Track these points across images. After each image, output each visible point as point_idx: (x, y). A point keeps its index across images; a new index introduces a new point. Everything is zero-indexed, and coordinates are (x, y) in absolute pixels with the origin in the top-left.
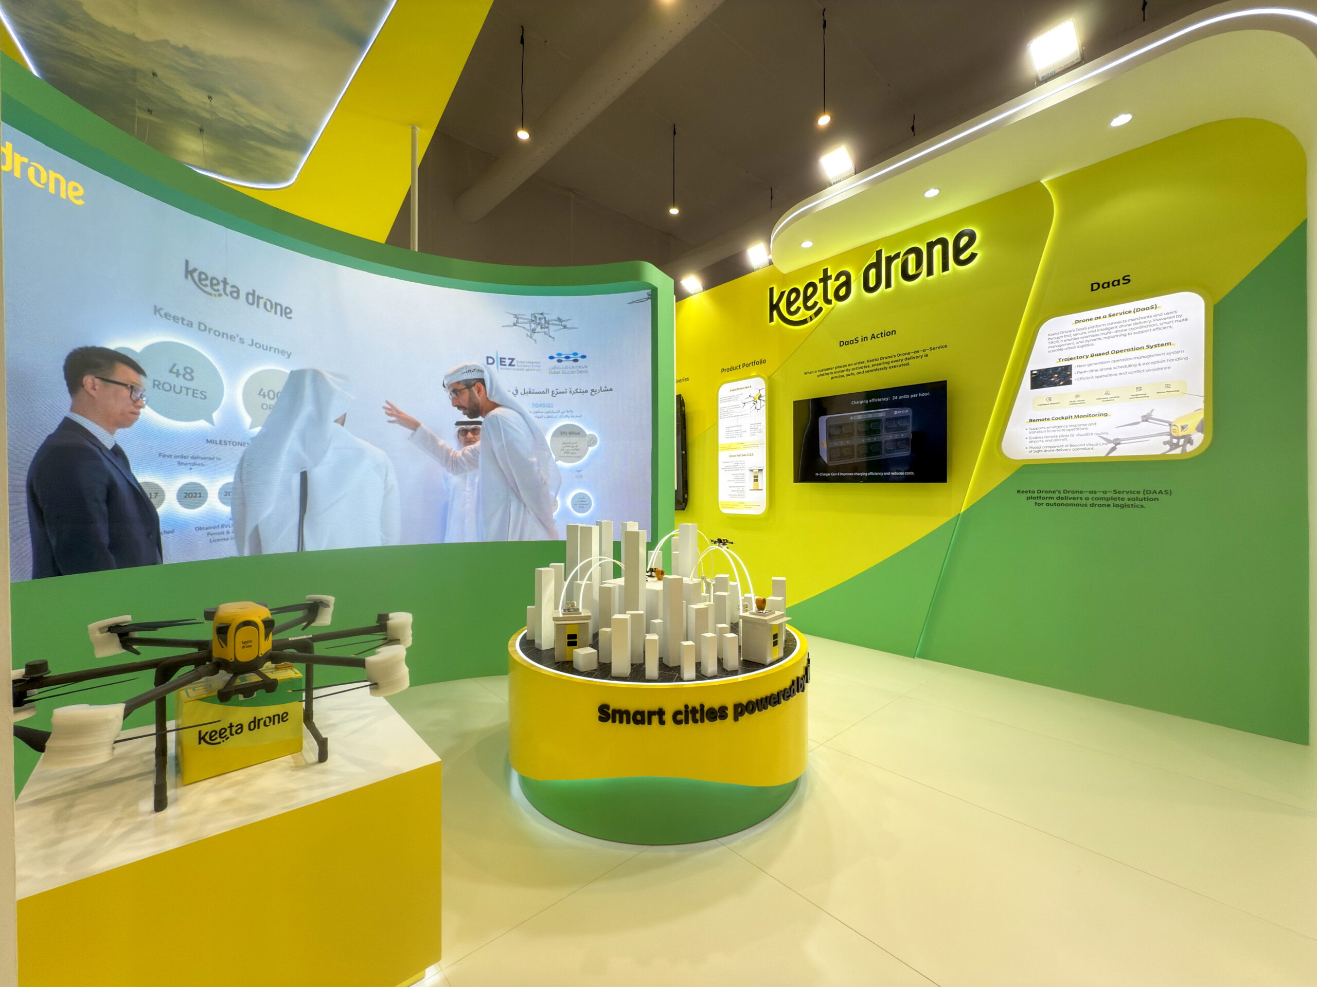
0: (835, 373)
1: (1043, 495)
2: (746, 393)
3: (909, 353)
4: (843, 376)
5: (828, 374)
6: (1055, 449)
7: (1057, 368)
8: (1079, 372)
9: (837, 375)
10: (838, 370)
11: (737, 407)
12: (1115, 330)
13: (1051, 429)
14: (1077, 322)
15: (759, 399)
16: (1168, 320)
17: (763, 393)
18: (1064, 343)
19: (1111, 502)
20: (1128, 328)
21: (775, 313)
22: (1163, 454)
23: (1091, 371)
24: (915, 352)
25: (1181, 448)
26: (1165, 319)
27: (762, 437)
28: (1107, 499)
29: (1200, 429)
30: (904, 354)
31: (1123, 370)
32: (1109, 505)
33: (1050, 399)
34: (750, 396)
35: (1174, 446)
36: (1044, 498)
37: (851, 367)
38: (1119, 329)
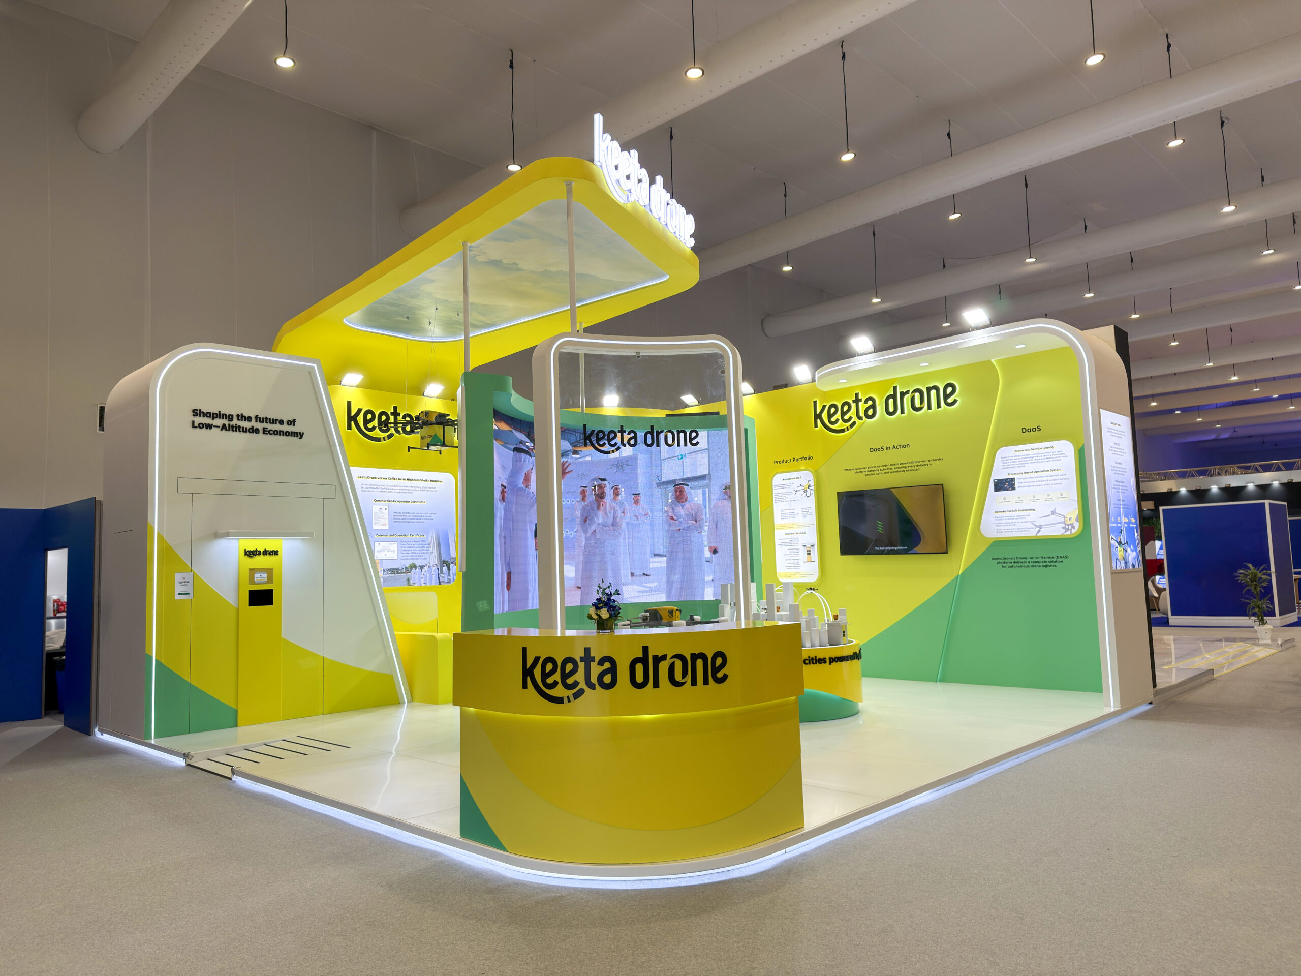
0: (868, 471)
1: (1006, 561)
2: (797, 483)
3: (919, 462)
4: (874, 474)
5: (863, 472)
6: (1010, 531)
7: (1007, 479)
8: (1019, 483)
9: (869, 473)
10: (870, 469)
11: (790, 493)
12: (1035, 458)
13: (1007, 518)
14: (1016, 451)
15: (808, 488)
16: (1059, 456)
17: (812, 483)
18: (1010, 464)
19: (1041, 564)
20: (1041, 458)
21: (818, 421)
22: (1062, 535)
23: (1025, 482)
24: (923, 461)
25: (1069, 531)
26: (1057, 455)
27: (812, 519)
28: (1039, 562)
29: (1077, 520)
30: (916, 462)
31: (1040, 483)
32: (1040, 566)
33: (1005, 499)
34: (800, 485)
35: (1067, 530)
36: (1007, 563)
37: (879, 468)
38: (1036, 458)
